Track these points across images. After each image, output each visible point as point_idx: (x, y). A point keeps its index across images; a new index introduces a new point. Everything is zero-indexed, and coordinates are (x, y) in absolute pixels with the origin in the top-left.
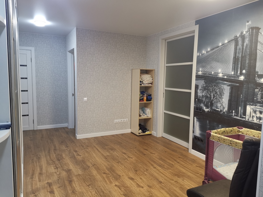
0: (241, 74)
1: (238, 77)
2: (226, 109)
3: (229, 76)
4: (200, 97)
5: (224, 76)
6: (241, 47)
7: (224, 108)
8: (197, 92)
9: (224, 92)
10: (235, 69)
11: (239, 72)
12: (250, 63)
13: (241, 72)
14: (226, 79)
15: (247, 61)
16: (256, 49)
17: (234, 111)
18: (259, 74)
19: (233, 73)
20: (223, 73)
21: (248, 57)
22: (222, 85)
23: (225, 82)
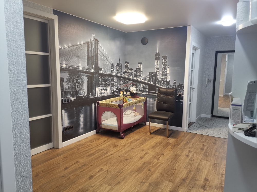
0: (92, 68)
1: (91, 70)
2: (86, 93)
3: (86, 69)
4: (66, 89)
5: (83, 69)
6: (91, 50)
7: (85, 93)
8: (63, 85)
9: (84, 81)
10: (89, 64)
11: (91, 67)
12: (96, 61)
13: (92, 66)
14: (85, 71)
15: (95, 60)
16: (98, 53)
17: (90, 93)
18: (100, 68)
19: (88, 67)
20: (82, 67)
21: (94, 57)
22: (83, 76)
23: (84, 74)
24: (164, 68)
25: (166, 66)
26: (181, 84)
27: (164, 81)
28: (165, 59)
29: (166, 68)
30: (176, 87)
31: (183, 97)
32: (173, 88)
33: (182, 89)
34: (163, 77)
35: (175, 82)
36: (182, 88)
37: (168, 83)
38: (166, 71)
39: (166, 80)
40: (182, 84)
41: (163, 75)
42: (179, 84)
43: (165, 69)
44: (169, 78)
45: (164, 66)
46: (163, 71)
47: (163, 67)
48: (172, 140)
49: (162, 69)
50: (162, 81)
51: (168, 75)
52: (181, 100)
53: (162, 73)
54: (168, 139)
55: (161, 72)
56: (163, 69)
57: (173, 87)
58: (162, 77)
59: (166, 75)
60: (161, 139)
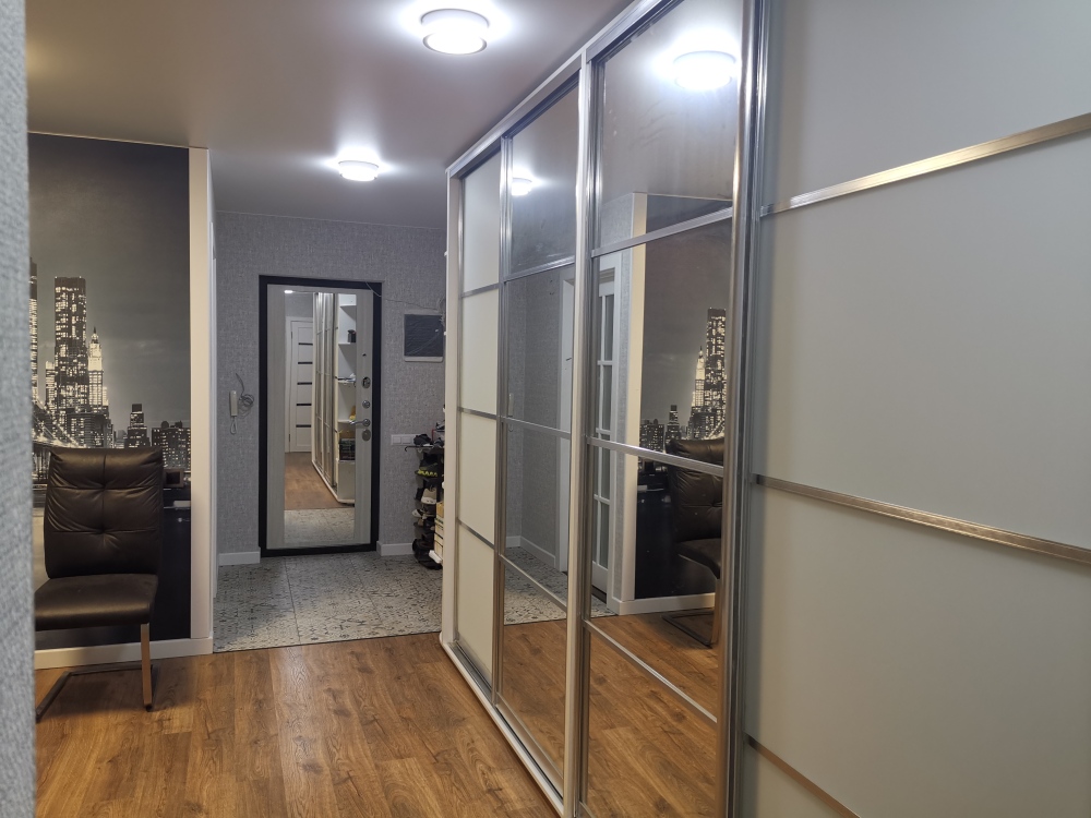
24: (69, 342)
25: (79, 334)
26: (171, 423)
27: (73, 410)
28: (69, 294)
29: (81, 341)
30: (145, 439)
31: (188, 486)
32: (126, 445)
33: (181, 449)
34: (63, 393)
35: (141, 416)
36: (182, 443)
37: (98, 420)
38: (85, 360)
39: (87, 406)
40: (179, 425)
41: (62, 379)
42: (165, 424)
43: (77, 349)
44: (100, 395)
45: (70, 333)
46: (60, 359)
47: (64, 335)
48: (180, 718)
49: (57, 350)
50: (58, 411)
51: (94, 379)
52: (178, 504)
53: (57, 369)
54: (156, 715)
55: (49, 366)
56: (64, 349)
57: (127, 443)
58: (59, 391)
59: (83, 379)
60: (121, 729)
